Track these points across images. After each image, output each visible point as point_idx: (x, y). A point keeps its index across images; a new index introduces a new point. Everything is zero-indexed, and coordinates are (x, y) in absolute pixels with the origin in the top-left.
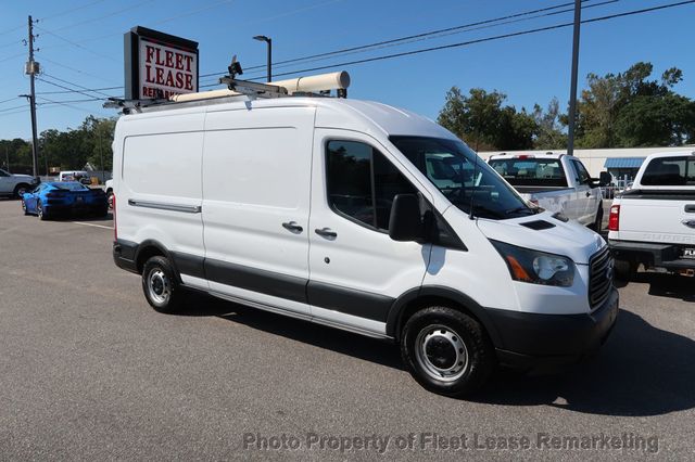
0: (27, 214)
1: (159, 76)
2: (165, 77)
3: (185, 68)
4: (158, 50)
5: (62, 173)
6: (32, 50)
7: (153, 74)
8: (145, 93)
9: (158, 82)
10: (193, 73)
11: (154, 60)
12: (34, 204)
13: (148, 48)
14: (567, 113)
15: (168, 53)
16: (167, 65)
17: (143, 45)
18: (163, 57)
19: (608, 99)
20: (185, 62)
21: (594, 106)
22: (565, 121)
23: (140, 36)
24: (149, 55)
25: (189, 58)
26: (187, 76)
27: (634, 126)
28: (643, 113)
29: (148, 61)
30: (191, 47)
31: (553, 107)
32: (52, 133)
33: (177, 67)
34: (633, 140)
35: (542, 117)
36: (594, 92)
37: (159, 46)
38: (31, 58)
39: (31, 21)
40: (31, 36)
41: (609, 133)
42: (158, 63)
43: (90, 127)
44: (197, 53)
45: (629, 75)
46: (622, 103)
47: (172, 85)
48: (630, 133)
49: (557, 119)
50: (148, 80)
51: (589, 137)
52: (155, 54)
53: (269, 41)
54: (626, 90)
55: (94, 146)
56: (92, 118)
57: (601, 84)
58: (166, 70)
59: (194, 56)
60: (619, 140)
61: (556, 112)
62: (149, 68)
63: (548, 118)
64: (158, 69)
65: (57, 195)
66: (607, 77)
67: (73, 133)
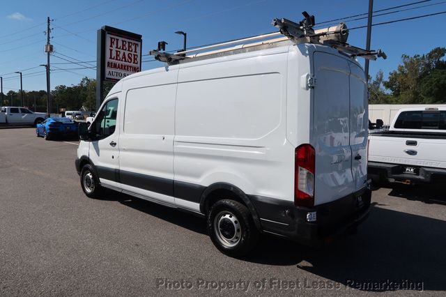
0: (39, 136)
1: (117, 55)
2: (121, 56)
3: (134, 50)
4: (117, 40)
5: (66, 112)
6: (49, 38)
7: (114, 54)
8: (108, 65)
9: (117, 59)
10: (138, 54)
11: (114, 46)
12: (42, 130)
13: (111, 38)
14: (388, 80)
15: (123, 41)
16: (123, 49)
17: (108, 37)
18: (120, 44)
19: (416, 71)
20: (133, 47)
21: (406, 75)
22: (388, 85)
23: (106, 32)
24: (112, 43)
25: (136, 45)
26: (134, 55)
27: (432, 90)
28: (438, 81)
29: (111, 46)
30: (138, 38)
31: (379, 76)
32: (62, 87)
33: (129, 50)
34: (431, 99)
35: (372, 82)
36: (406, 67)
37: (117, 38)
38: (48, 43)
39: (49, 20)
40: (49, 29)
41: (416, 94)
42: (117, 47)
43: (85, 84)
44: (141, 41)
45: (430, 56)
46: (425, 74)
47: (125, 61)
48: (429, 94)
49: (381, 85)
50: (111, 58)
51: (402, 96)
52: (115, 42)
53: (185, 35)
54: (428, 65)
55: (86, 96)
56: (86, 79)
57: (411, 62)
58: (122, 52)
59: (139, 43)
60: (423, 99)
61: (381, 79)
62: (111, 50)
63: (375, 83)
64: (117, 51)
65: (55, 126)
66: (415, 57)
67: (75, 87)
